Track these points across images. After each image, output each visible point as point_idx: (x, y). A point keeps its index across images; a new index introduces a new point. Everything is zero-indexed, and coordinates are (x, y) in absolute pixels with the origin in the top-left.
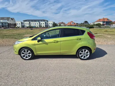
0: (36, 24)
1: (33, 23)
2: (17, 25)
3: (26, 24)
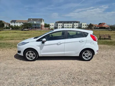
0: (69, 25)
1: (66, 24)
2: (50, 27)
3: (59, 25)
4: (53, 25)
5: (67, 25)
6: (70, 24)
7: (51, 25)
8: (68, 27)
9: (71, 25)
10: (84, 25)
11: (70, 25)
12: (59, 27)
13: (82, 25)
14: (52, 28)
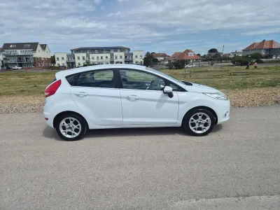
3: (79, 58)
4: (63, 58)
5: (98, 57)
6: (104, 55)
7: (58, 59)
8: (100, 60)
9: (107, 57)
10: (139, 56)
11: (104, 58)
12: (79, 61)
13: (134, 56)
14: (61, 65)
